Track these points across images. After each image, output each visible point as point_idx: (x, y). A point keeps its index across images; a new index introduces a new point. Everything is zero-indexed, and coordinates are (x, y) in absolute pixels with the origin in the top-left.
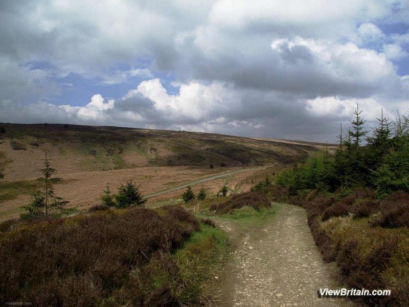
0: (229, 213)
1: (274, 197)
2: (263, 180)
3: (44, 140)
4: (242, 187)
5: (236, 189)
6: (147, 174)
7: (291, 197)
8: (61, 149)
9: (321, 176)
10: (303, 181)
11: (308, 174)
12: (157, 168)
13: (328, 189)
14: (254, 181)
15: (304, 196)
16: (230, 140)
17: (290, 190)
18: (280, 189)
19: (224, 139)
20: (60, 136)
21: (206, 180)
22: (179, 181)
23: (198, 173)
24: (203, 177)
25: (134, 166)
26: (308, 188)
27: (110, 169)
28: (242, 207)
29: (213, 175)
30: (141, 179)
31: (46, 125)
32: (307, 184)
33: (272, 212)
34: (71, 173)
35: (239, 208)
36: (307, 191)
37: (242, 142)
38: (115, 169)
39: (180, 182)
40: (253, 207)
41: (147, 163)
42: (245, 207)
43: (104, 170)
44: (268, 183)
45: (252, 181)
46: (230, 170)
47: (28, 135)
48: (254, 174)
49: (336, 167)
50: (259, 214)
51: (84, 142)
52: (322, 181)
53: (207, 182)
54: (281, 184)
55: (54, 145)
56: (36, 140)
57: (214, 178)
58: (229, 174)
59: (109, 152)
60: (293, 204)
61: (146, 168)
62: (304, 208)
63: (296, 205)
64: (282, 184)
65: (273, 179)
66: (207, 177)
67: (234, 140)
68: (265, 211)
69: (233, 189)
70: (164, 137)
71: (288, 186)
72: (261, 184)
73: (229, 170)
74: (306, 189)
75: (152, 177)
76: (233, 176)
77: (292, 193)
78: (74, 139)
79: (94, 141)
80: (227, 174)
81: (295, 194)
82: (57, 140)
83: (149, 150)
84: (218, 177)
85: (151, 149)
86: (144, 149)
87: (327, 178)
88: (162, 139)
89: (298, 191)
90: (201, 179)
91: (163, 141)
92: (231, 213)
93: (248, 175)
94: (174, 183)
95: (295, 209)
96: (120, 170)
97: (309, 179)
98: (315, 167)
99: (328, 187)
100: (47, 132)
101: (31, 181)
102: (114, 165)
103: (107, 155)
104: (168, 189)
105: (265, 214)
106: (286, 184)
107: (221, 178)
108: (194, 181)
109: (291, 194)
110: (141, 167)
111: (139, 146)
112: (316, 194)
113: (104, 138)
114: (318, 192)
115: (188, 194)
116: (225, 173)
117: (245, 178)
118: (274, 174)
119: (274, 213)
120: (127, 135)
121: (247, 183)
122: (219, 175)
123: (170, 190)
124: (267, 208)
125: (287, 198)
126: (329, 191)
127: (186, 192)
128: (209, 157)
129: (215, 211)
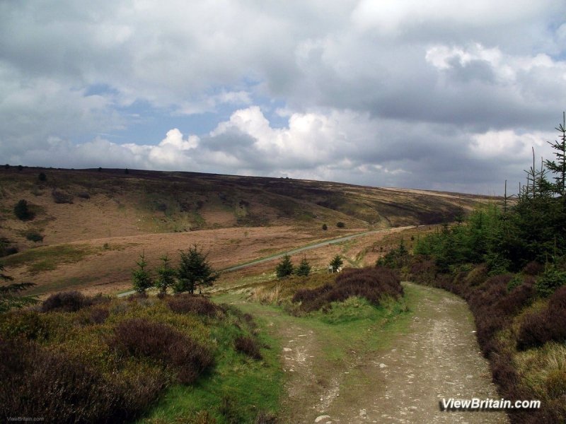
0: (321, 310)
1: (411, 275)
2: (395, 247)
3: (96, 190)
4: (366, 257)
5: (357, 259)
6: (234, 238)
7: (440, 276)
8: (118, 202)
9: (494, 242)
10: (459, 250)
11: (467, 238)
12: (248, 229)
13: (507, 265)
14: (384, 248)
15: (462, 276)
16: (352, 190)
17: (437, 265)
18: (421, 262)
19: (344, 190)
20: (118, 183)
21: (316, 246)
22: (278, 247)
23: (306, 236)
24: (311, 242)
25: (217, 226)
26: (468, 261)
27: (185, 230)
28: (347, 297)
29: (326, 239)
30: (225, 244)
31: (100, 169)
32: (466, 254)
33: (403, 308)
34: (131, 235)
35: (342, 301)
36: (467, 266)
37: (368, 194)
38: (191, 230)
39: (279, 249)
40: (368, 299)
41: (235, 222)
42: (353, 300)
43: (176, 231)
44: (403, 251)
45: (381, 248)
46: (351, 232)
47: (76, 183)
48: (384, 239)
49: (522, 227)
50: (379, 313)
51: (149, 193)
52: (494, 251)
53: (316, 249)
54: (423, 254)
55: (110, 197)
56: (86, 190)
57: (327, 243)
58: (349, 238)
59: (183, 207)
60: (443, 288)
61: (233, 229)
62: (464, 298)
63: (448, 290)
64: (425, 254)
65: (411, 246)
66: (318, 243)
67: (358, 191)
68: (391, 305)
69: (352, 260)
70: (259, 186)
71: (434, 256)
72: (392, 253)
73: (348, 232)
74: (464, 264)
75: (240, 241)
76: (355, 241)
77: (440, 269)
78: (137, 189)
79: (163, 191)
80: (346, 239)
81: (445, 272)
82: (113, 190)
83: (238, 204)
84: (333, 242)
85: (240, 203)
86: (232, 202)
87: (506, 246)
88: (257, 188)
89: (452, 267)
90: (309, 245)
91: (258, 192)
92: (325, 311)
93: (375, 239)
94: (270, 251)
95: (447, 300)
96: (197, 232)
97: (469, 246)
98: (479, 227)
99: (507, 262)
100: (100, 180)
101: (77, 246)
102: (189, 225)
103: (181, 211)
104: (262, 258)
105: (390, 313)
106: (430, 254)
107: (337, 244)
108: (299, 247)
109: (439, 272)
110: (227, 227)
111: (224, 199)
112: (486, 273)
113: (176, 187)
114: (489, 270)
115: (284, 267)
116: (344, 237)
117: (371, 244)
118: (413, 239)
119: (408, 310)
120: (209, 183)
121: (373, 251)
122: (334, 239)
123: (264, 260)
124: (396, 299)
125: (432, 277)
126: (508, 269)
127: (282, 264)
128: (322, 215)
129: (300, 303)
